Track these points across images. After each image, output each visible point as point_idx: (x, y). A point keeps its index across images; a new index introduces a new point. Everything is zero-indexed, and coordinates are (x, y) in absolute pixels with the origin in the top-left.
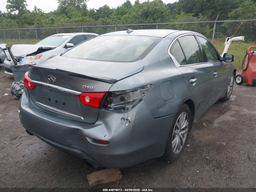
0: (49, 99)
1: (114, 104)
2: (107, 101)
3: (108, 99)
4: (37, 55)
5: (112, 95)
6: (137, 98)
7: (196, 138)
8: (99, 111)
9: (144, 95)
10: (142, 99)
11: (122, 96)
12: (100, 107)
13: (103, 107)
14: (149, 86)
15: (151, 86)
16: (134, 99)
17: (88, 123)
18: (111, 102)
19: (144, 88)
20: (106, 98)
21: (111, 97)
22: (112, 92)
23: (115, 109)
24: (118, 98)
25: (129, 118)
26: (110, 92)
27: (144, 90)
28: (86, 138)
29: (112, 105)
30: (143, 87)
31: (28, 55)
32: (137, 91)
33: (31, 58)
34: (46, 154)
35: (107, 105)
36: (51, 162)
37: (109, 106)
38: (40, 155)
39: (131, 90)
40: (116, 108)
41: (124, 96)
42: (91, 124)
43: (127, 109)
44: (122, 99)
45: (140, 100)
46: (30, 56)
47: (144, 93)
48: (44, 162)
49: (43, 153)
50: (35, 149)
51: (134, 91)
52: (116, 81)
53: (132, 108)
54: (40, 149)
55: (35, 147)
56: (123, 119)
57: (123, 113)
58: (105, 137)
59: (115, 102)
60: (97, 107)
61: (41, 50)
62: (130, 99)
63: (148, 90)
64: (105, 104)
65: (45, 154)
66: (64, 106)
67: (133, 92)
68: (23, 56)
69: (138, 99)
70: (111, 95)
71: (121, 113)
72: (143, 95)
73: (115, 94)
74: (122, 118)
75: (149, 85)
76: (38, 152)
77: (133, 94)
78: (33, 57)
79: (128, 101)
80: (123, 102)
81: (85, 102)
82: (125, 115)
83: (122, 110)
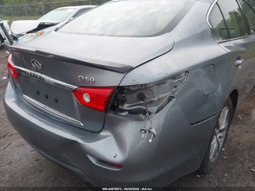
0: (38, 93)
1: (128, 104)
2: (118, 100)
3: (119, 96)
4: (38, 32)
5: (126, 91)
6: (165, 95)
7: (232, 138)
8: (105, 115)
9: (176, 89)
10: (173, 97)
11: (141, 91)
12: (106, 111)
13: (111, 110)
14: (183, 75)
15: (187, 74)
16: (160, 96)
17: (90, 131)
18: (123, 102)
19: (176, 79)
20: (116, 96)
21: (124, 93)
22: (125, 87)
23: (130, 112)
24: (135, 95)
25: (153, 130)
26: (122, 87)
27: (176, 81)
28: (88, 156)
29: (126, 106)
30: (174, 77)
31: (28, 33)
32: (165, 84)
33: (32, 36)
34: (38, 160)
35: (118, 106)
36: (43, 174)
37: (120, 107)
38: (30, 162)
39: (156, 82)
40: (131, 110)
41: (144, 92)
42: (95, 132)
43: (150, 113)
44: (141, 97)
45: (170, 99)
46: (31, 33)
47: (176, 87)
48: (34, 173)
49: (35, 159)
50: (25, 152)
51: (161, 84)
52: (132, 69)
53: (157, 112)
54: (32, 153)
55: (26, 149)
56: (143, 132)
57: (143, 120)
58: (115, 157)
59: (129, 101)
60: (101, 111)
61: (42, 27)
62: (154, 97)
63: (181, 81)
64: (114, 105)
65: (36, 160)
66: (56, 103)
67: (159, 86)
68: (24, 33)
69: (167, 95)
70: (123, 90)
71: (140, 120)
72: (174, 89)
73: (130, 89)
74: (141, 130)
75: (184, 73)
76: (29, 157)
77: (158, 88)
78: (33, 34)
79: (151, 100)
80: (142, 102)
81: (84, 101)
82: (147, 125)
83: (142, 116)
